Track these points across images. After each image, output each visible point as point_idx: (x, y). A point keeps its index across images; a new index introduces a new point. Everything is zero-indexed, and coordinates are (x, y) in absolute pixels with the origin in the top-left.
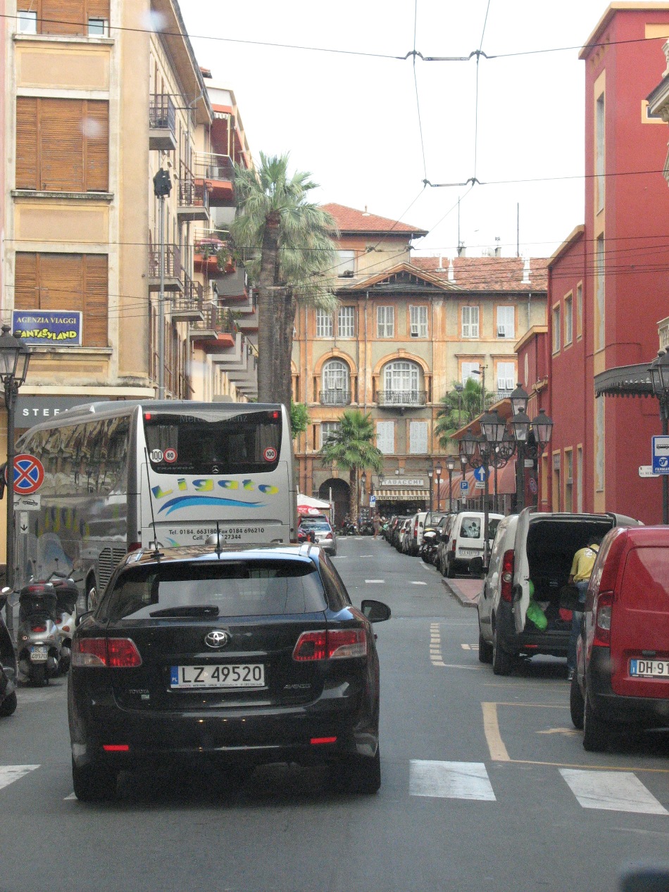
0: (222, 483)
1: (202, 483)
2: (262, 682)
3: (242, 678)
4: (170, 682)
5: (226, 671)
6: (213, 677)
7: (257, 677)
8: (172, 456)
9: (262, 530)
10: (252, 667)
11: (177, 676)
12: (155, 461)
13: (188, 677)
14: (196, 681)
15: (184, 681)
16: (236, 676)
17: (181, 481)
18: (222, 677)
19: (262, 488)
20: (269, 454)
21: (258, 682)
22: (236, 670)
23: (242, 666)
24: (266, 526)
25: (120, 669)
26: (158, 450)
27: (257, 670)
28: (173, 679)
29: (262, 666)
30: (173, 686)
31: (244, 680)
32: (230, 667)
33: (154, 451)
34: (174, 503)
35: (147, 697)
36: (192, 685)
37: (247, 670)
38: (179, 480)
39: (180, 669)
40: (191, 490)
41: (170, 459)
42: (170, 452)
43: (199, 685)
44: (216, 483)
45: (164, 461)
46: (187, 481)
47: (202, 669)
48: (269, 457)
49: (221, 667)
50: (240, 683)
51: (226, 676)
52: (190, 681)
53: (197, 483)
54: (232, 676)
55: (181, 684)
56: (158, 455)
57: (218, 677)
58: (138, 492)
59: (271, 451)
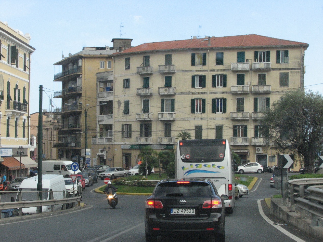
0: (205, 165)
1: (198, 165)
2: (194, 213)
3: (189, 212)
4: (170, 213)
5: (185, 210)
6: (182, 212)
7: (193, 212)
8: (188, 157)
9: (219, 181)
10: (192, 209)
11: (172, 211)
12: (183, 158)
13: (175, 212)
14: (177, 213)
15: (174, 213)
16: (187, 212)
17: (191, 165)
18: (184, 212)
19: (219, 167)
20: (221, 155)
21: (193, 213)
22: (188, 210)
23: (189, 209)
24: (220, 179)
25: (157, 209)
26: (184, 155)
27: (193, 210)
28: (171, 212)
29: (194, 209)
30: (171, 214)
31: (190, 213)
32: (186, 209)
33: (183, 155)
34: (189, 172)
35: (165, 216)
36: (176, 214)
37: (190, 210)
38: (190, 164)
39: (173, 209)
40: (195, 168)
41: (188, 158)
42: (188, 155)
43: (178, 214)
44: (203, 165)
45: (186, 158)
46: (193, 165)
47: (179, 210)
48: (221, 157)
49: (184, 209)
50: (189, 214)
51: (185, 211)
52: (175, 213)
53: (196, 165)
54: (186, 212)
55: (173, 213)
56: (184, 157)
57: (183, 212)
58: (177, 168)
59: (222, 155)
